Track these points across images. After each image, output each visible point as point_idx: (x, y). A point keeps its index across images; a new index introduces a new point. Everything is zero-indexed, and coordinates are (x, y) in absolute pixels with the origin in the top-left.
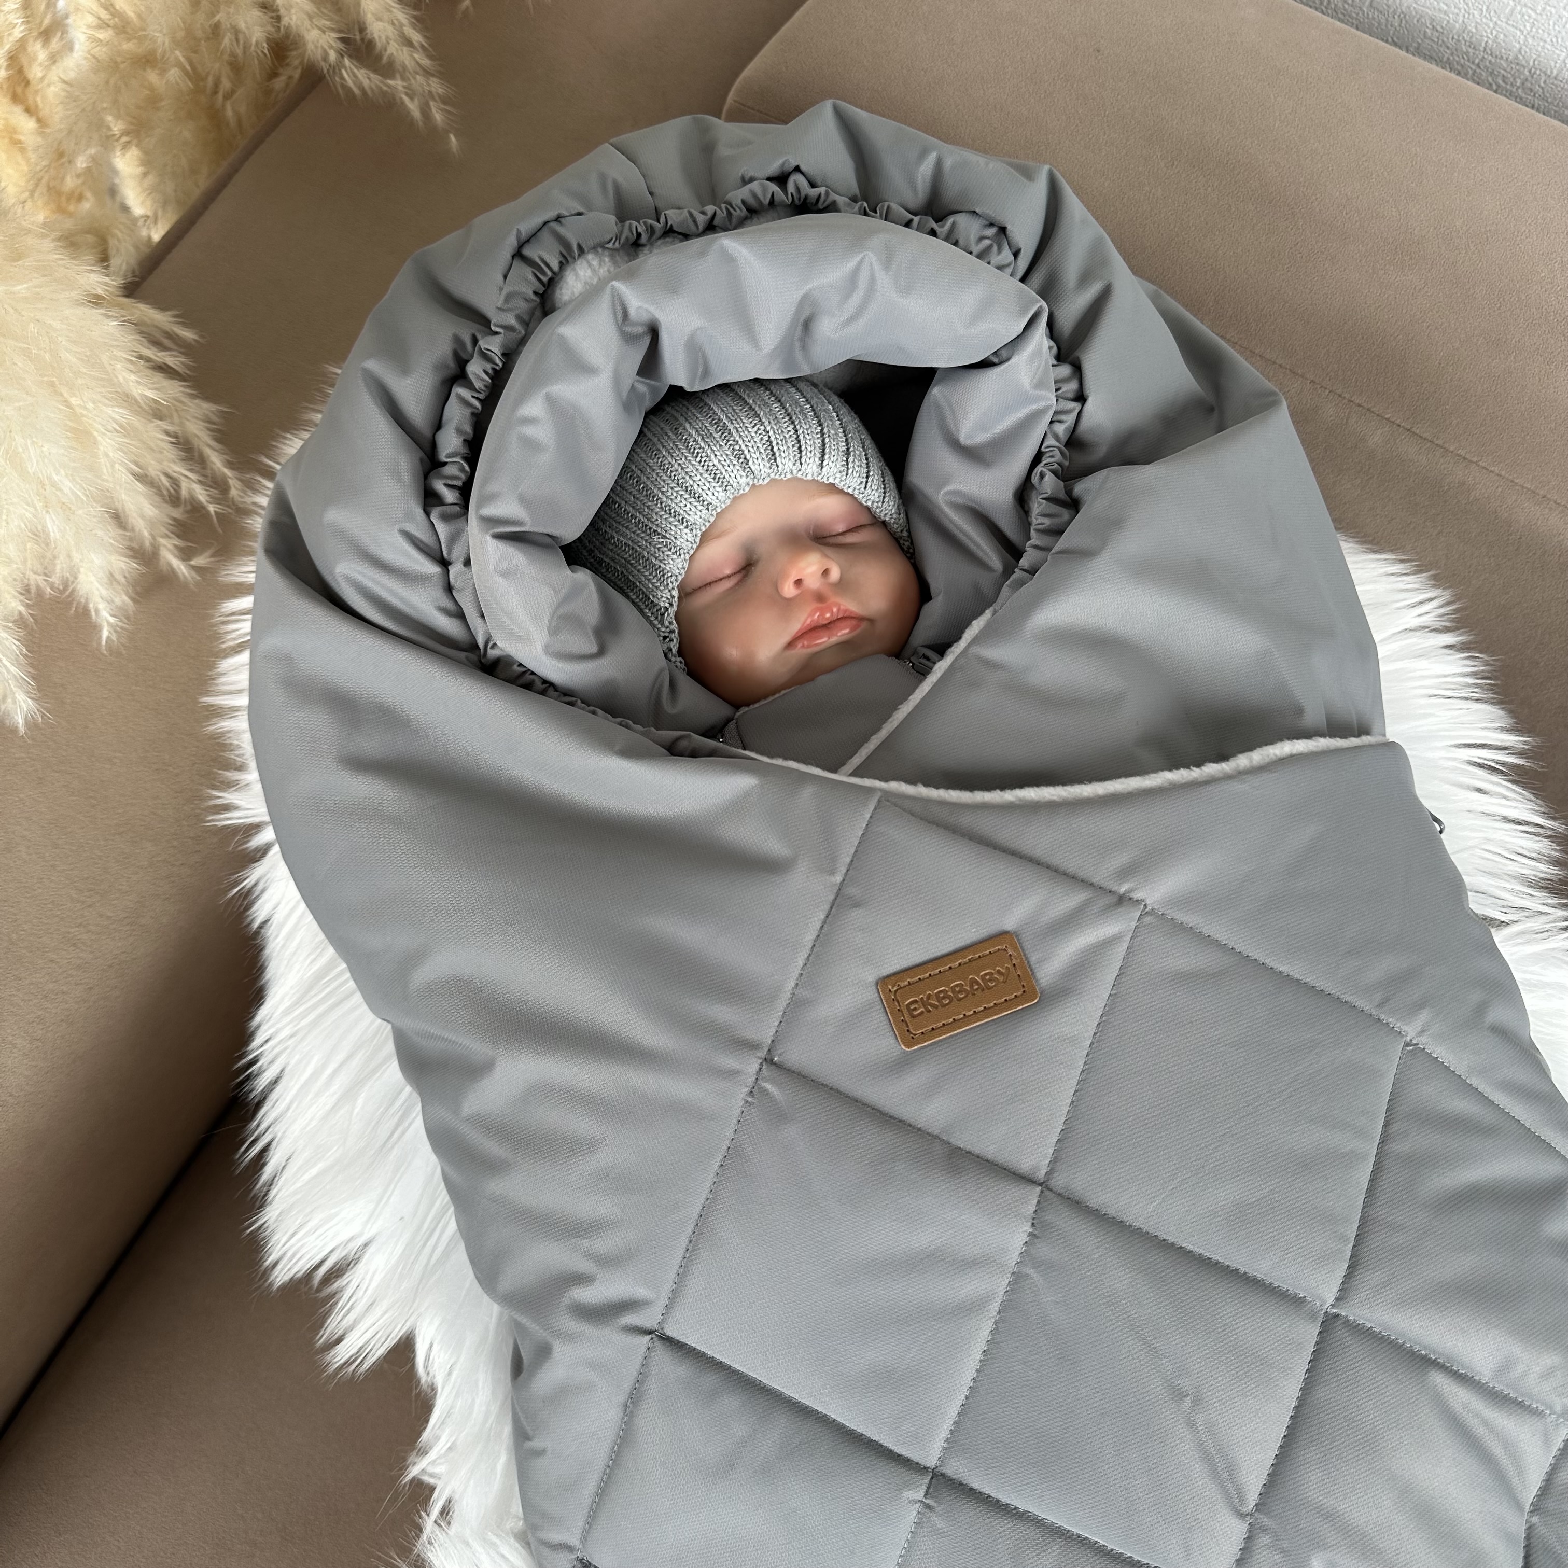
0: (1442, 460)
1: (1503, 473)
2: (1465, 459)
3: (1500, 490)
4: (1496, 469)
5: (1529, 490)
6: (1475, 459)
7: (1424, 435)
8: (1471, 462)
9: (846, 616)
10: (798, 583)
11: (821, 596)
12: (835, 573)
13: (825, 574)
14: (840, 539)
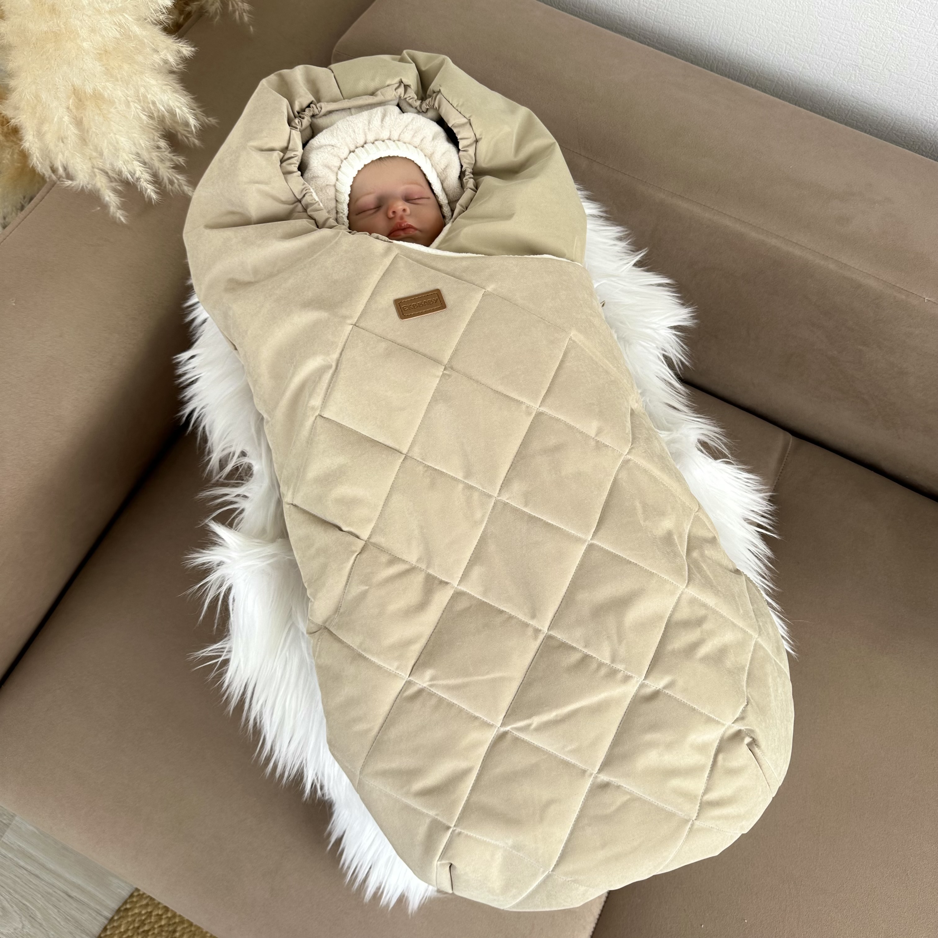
9: (410, 227)
10: (394, 212)
11: (402, 218)
12: (408, 211)
13: (404, 210)
14: (415, 201)
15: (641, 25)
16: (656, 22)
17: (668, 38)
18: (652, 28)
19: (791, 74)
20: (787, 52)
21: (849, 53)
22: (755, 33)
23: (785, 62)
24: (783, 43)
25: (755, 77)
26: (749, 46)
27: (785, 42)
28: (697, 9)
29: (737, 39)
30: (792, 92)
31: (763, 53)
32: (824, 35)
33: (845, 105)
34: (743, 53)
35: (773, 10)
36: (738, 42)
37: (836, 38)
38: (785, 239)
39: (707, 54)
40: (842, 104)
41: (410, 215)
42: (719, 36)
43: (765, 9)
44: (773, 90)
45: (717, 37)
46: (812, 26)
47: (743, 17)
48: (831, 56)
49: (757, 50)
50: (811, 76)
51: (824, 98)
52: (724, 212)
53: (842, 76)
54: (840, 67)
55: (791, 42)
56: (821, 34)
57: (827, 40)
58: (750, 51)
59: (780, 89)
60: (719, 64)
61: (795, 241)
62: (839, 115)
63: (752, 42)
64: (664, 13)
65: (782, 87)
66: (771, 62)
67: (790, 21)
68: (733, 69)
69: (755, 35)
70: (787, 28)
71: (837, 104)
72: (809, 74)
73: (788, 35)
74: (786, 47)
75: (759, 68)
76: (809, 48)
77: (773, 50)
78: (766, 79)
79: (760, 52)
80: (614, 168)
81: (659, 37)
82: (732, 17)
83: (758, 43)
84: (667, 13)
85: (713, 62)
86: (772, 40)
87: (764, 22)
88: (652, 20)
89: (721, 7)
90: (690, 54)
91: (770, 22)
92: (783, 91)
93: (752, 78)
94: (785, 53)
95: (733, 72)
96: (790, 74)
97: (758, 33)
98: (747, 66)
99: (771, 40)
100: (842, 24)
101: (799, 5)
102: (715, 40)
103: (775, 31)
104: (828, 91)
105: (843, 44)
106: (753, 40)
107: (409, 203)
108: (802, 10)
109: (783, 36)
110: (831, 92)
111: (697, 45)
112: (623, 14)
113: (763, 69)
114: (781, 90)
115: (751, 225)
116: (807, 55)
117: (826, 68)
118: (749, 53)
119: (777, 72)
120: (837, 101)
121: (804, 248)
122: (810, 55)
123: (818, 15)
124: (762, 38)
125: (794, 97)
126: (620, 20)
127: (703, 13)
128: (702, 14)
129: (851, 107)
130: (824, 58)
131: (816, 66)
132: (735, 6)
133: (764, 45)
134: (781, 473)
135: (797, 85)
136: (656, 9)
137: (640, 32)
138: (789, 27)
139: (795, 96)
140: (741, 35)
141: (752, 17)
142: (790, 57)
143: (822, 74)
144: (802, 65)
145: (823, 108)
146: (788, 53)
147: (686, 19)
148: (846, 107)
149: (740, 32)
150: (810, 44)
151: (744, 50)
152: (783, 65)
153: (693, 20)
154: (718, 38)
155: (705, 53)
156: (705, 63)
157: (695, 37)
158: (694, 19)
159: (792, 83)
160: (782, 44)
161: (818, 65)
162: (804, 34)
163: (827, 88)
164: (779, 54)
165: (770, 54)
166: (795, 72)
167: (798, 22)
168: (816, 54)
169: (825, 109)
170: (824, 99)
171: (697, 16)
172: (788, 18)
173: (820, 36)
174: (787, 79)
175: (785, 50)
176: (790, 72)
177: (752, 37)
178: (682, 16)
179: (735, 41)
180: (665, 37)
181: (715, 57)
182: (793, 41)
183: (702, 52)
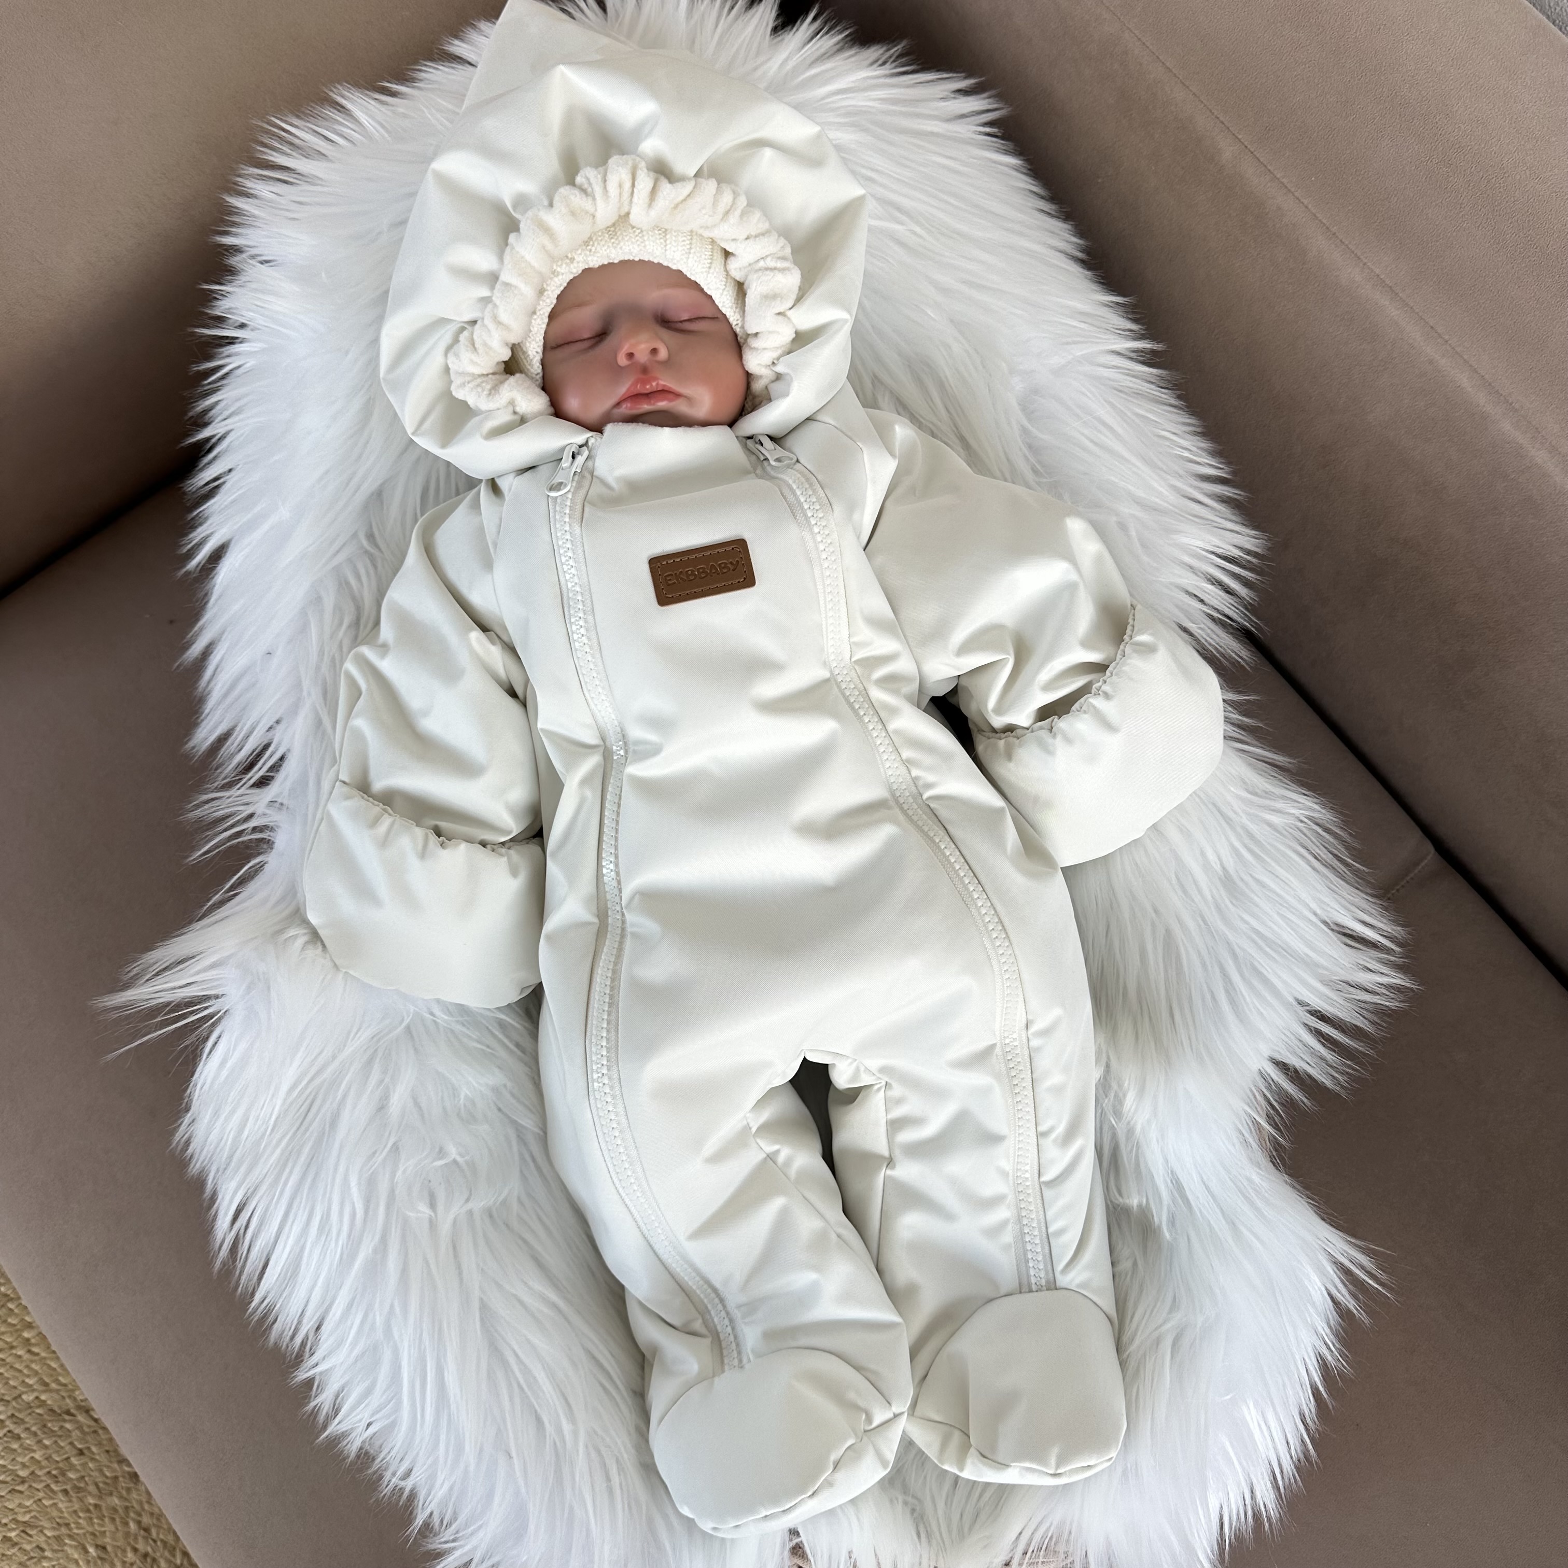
0: (1269, 184)
1: (1310, 206)
2: (1286, 187)
3: (1304, 220)
4: (1306, 202)
5: (1324, 225)
6: (1293, 190)
7: (1262, 160)
8: (1289, 191)
9: (664, 390)
10: (630, 356)
13: (654, 351)
14: (680, 326)
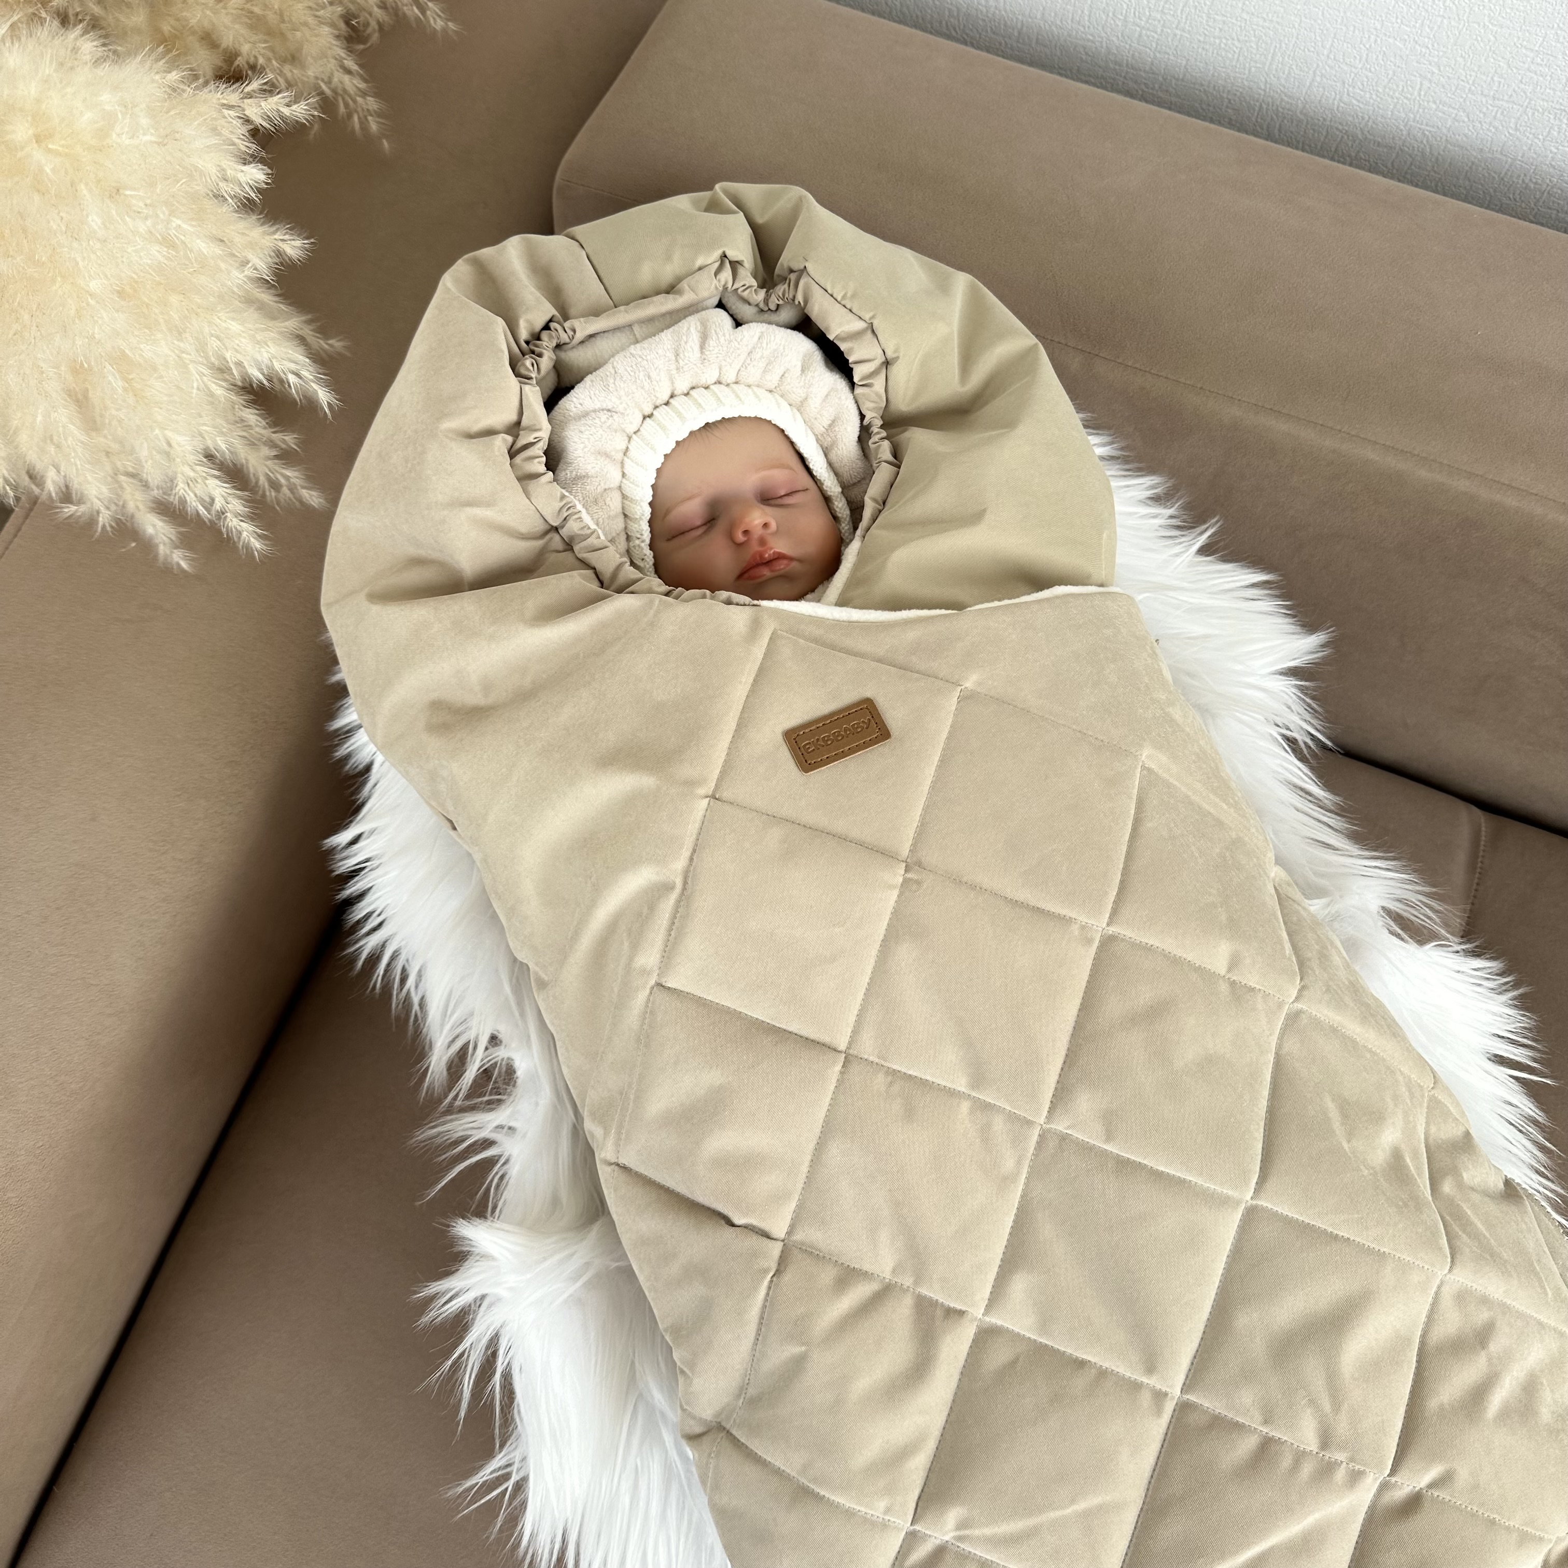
4: (1164, 374)
7: (1109, 357)
9: (780, 557)
10: (746, 532)
11: (762, 542)
12: (773, 525)
13: (766, 525)
14: (780, 501)
15: (1130, 59)
16: (1159, 52)
17: (1183, 80)
18: (1152, 64)
19: (1430, 132)
20: (1423, 93)
21: (1550, 89)
22: (1360, 62)
23: (1418, 111)
24: (1415, 76)
25: (1357, 142)
26: (1346, 85)
27: (1421, 75)
28: (1243, 25)
29: (1322, 76)
30: (1430, 164)
31: (1374, 97)
32: (1500, 59)
33: (1536, 183)
34: (1334, 99)
35: (1397, 18)
36: (1325, 80)
37: (1524, 63)
38: (1486, 479)
39: (1261, 106)
40: (1531, 180)
41: (777, 532)
42: (1286, 73)
43: (1381, 16)
44: (1392, 163)
45: (1281, 74)
46: (1476, 43)
47: (1335, 34)
48: (1511, 95)
49: (1362, 93)
50: (1470, 133)
51: (1495, 172)
52: (1362, 436)
53: (1533, 131)
54: (1530, 114)
55: (1433, 73)
56: (1494, 55)
57: (1505, 66)
58: (1348, 95)
59: (1405, 162)
60: (1286, 121)
61: (1507, 482)
62: (1522, 201)
63: (1353, 79)
64: (1175, 35)
65: (1411, 156)
66: (1390, 113)
67: (1432, 36)
68: (1314, 130)
69: (1360, 66)
70: (1424, 50)
71: (1520, 182)
72: (1466, 131)
73: (1427, 63)
74: (1421, 84)
75: (1366, 125)
76: (1469, 83)
77: (1394, 91)
78: (1379, 144)
79: (1368, 95)
80: (1137, 366)
81: (1165, 79)
82: (1313, 34)
83: (1366, 80)
84: (1181, 35)
85: (1272, 119)
86: (1394, 72)
87: (1379, 40)
88: (1151, 50)
89: (1293, 18)
90: (1227, 107)
91: (1391, 40)
92: (1411, 164)
93: (1350, 145)
94: (1420, 95)
95: (1313, 135)
96: (1427, 133)
97: (1367, 60)
98: (1340, 123)
99: (1391, 73)
100: (1537, 35)
101: (1451, 5)
102: (1278, 79)
103: (1401, 57)
104: (1504, 158)
105: (1538, 72)
106: (1356, 75)
107: (769, 505)
108: (1458, 15)
109: (1415, 64)
110: (1509, 160)
111: (1241, 90)
112: (1093, 42)
113: (1374, 126)
114: (1408, 163)
115: (1418, 455)
116: (1465, 96)
117: (1502, 118)
118: (1345, 98)
119: (1401, 130)
120: (1519, 176)
121: (1524, 493)
122: (1470, 95)
123: (1490, 22)
124: (1373, 69)
125: (1432, 173)
126: (1087, 54)
127: (1254, 31)
128: (1252, 32)
129: (1548, 185)
130: (1498, 100)
131: (1482, 115)
132: (1320, 13)
133: (1376, 83)
134: (1476, 890)
135: (1442, 153)
136: (1159, 31)
137: (1127, 72)
138: (1430, 46)
139: (1435, 172)
140: (1331, 68)
141: (1354, 32)
142: (1428, 102)
143: (1491, 128)
144: (1453, 115)
145: (1491, 190)
146: (1425, 96)
147: (1220, 44)
148: (1537, 186)
149: (1330, 62)
150: (1471, 76)
151: (1336, 93)
152: (1415, 117)
153: (1233, 44)
154: (1285, 76)
155: (1258, 104)
156: (1257, 121)
157: (1238, 75)
158: (1236, 43)
159: (1431, 146)
160: (1413, 78)
161: (1485, 114)
162: (1458, 59)
163: (1502, 154)
164: (1407, 98)
165: (1389, 100)
166: (1438, 127)
167: (1448, 36)
168: (1482, 94)
169: (1495, 191)
170: (1494, 175)
171: (1242, 38)
172: (1428, 30)
173: (1492, 60)
174: (1422, 142)
175: (1420, 89)
176: (1428, 128)
177: (1353, 70)
178: (1212, 39)
179: (1318, 79)
180: (1177, 80)
181: (1277, 110)
182: (1437, 71)
183: (1252, 102)
